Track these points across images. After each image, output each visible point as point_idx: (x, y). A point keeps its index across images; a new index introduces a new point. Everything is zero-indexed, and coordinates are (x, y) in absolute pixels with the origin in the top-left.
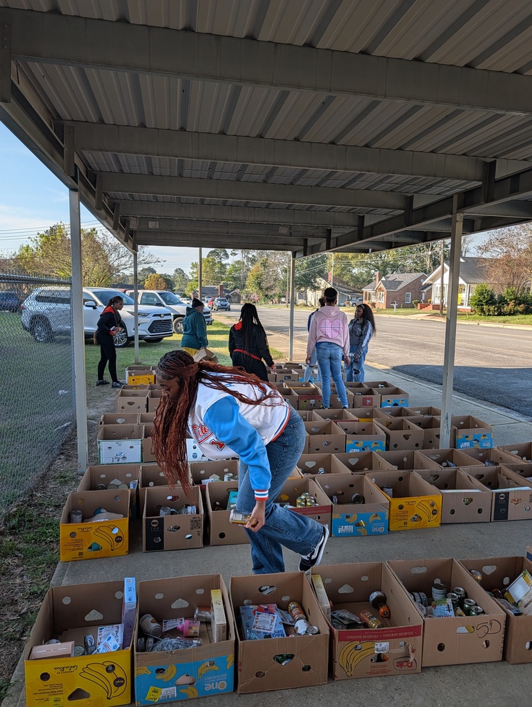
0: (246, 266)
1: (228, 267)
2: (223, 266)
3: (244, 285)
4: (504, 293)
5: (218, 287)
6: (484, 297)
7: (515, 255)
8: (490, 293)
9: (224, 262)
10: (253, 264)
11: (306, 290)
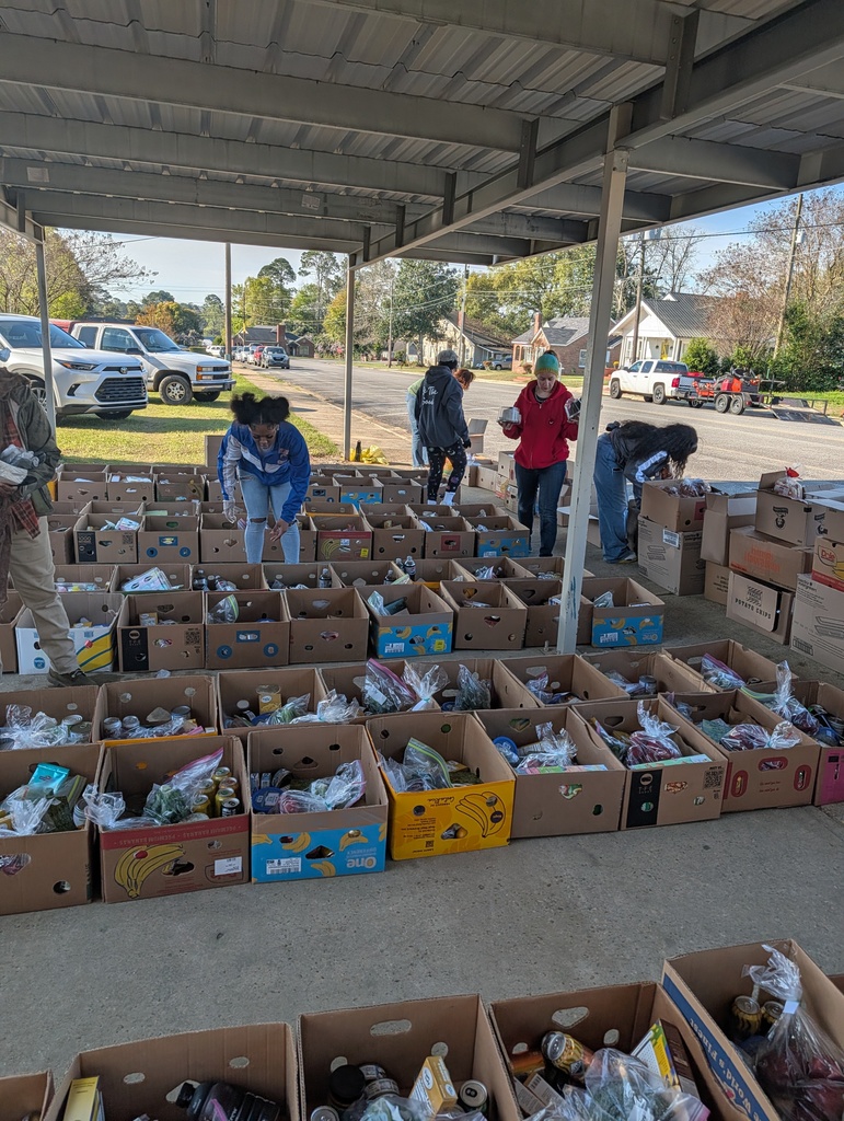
0: (324, 294)
1: (294, 295)
2: (286, 293)
3: (321, 327)
4: (732, 356)
5: (275, 328)
6: (701, 361)
7: (755, 292)
8: (710, 354)
9: (287, 286)
10: (336, 291)
11: (421, 339)
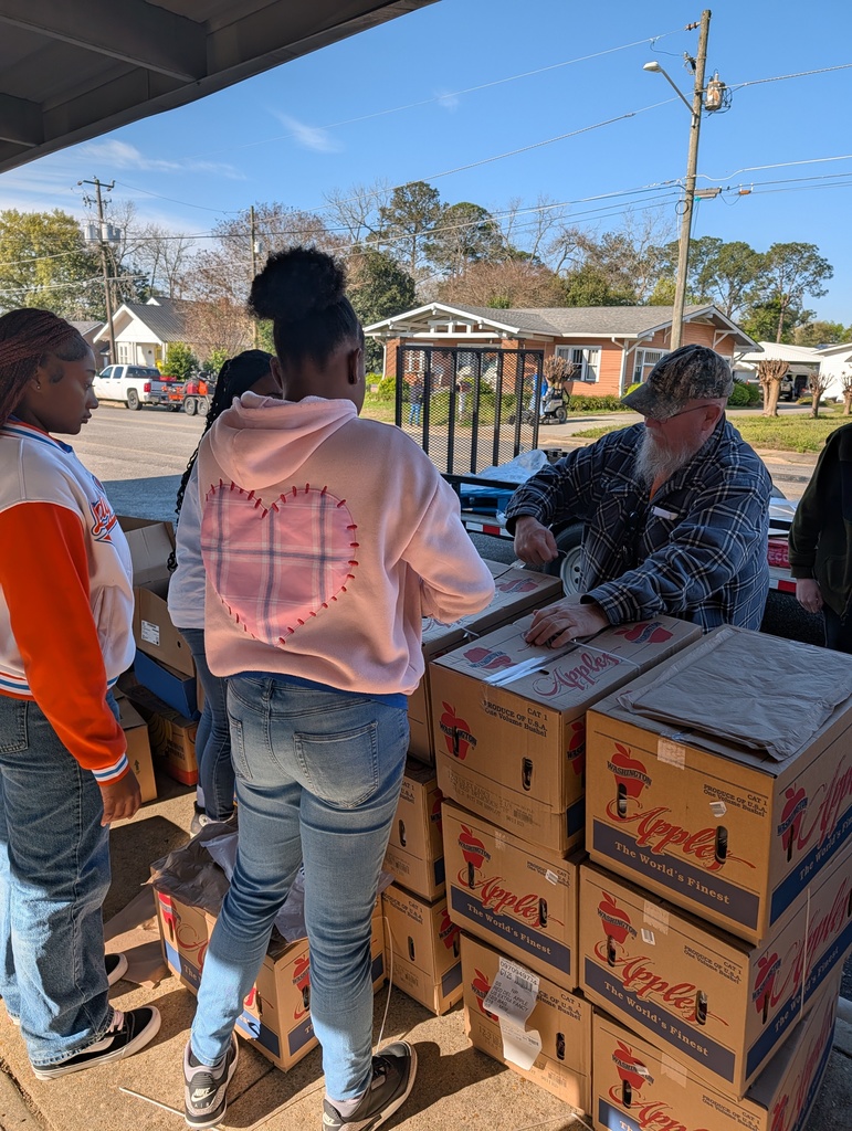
4: (211, 359)
6: (181, 366)
